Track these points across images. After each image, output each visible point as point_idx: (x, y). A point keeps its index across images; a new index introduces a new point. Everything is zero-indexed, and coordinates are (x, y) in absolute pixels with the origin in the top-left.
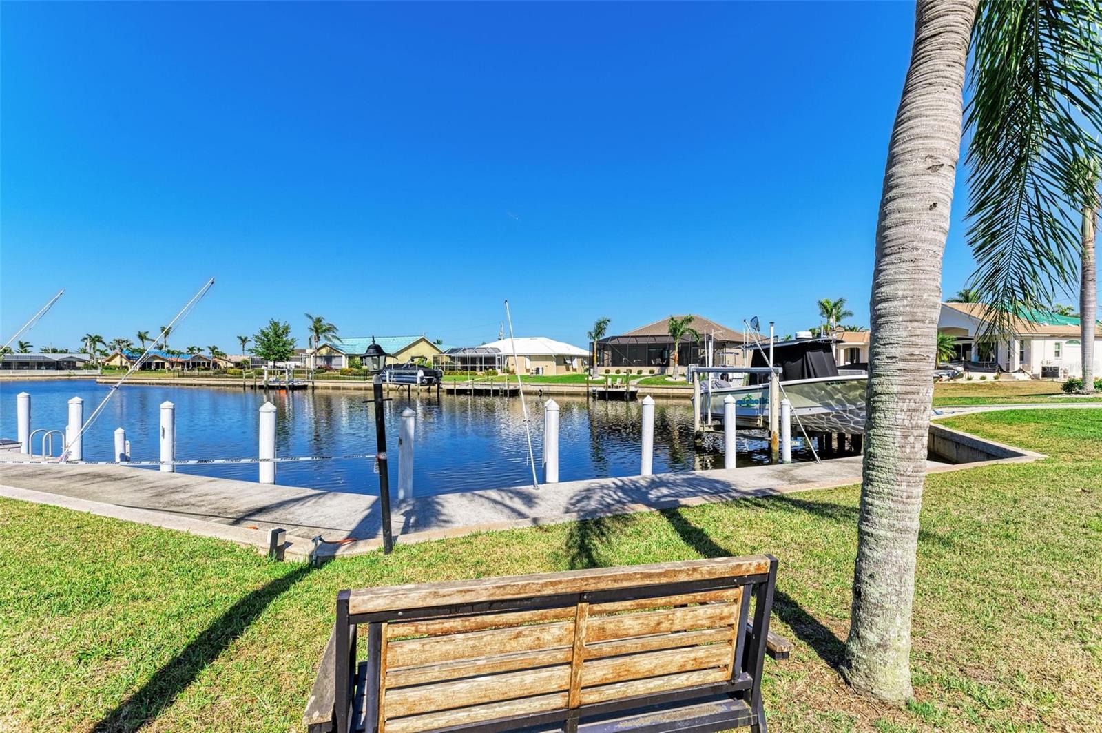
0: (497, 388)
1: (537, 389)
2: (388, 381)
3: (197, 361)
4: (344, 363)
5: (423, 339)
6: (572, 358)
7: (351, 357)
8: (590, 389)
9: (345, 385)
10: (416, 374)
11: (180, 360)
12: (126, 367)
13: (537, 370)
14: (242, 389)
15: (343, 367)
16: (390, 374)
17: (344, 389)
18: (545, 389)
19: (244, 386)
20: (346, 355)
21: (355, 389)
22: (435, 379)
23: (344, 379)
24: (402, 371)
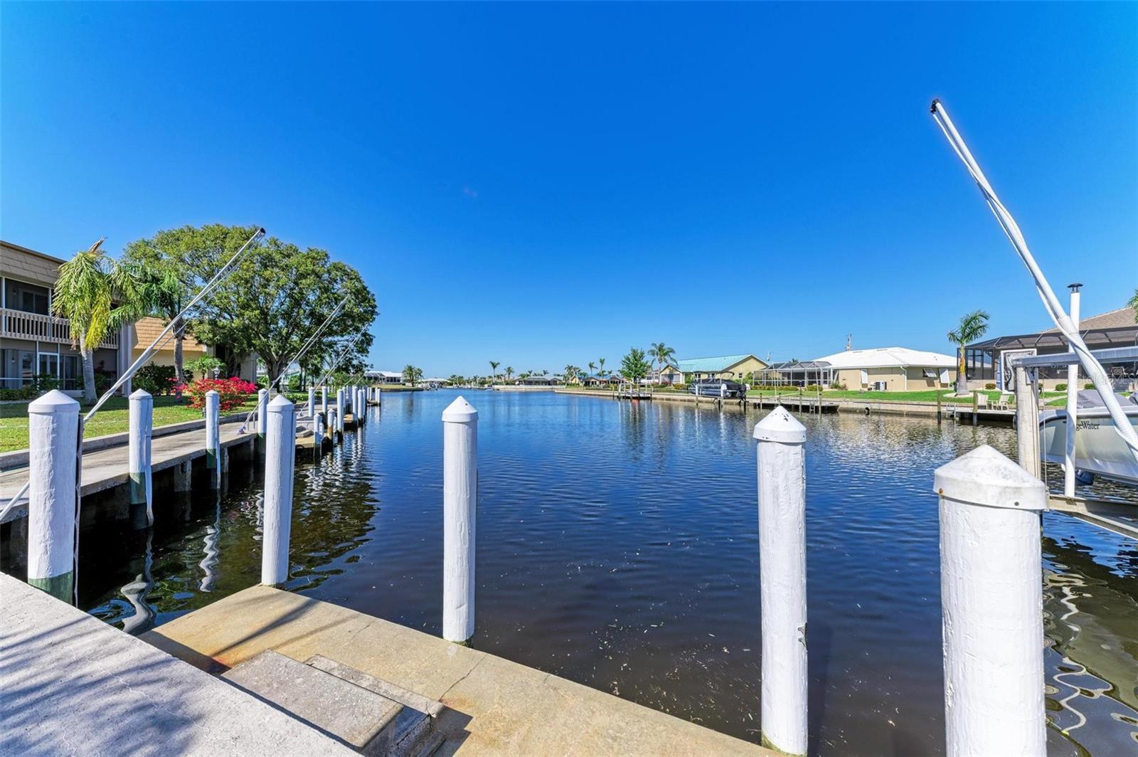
0: (808, 404)
1: (863, 406)
2: (697, 394)
3: (613, 380)
4: (681, 380)
5: (751, 357)
6: (939, 370)
7: (687, 374)
8: (943, 410)
9: (675, 397)
10: (720, 388)
11: (604, 379)
12: (578, 384)
13: (877, 385)
14: (612, 398)
15: (681, 383)
16: (699, 387)
17: (674, 400)
18: (875, 406)
19: (614, 396)
20: (683, 373)
21: (681, 400)
22: (738, 393)
23: (678, 392)
24: (709, 385)
